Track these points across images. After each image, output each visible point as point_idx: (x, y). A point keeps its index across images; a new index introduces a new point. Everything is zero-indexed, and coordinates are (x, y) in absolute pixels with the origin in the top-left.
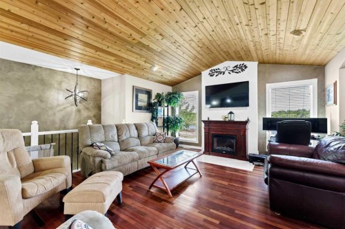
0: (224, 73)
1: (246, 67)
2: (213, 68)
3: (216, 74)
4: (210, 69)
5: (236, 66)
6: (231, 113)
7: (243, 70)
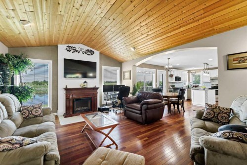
0: (79, 52)
1: (94, 53)
2: (70, 45)
3: (72, 51)
4: (67, 45)
5: (88, 50)
6: (85, 82)
7: (92, 54)
